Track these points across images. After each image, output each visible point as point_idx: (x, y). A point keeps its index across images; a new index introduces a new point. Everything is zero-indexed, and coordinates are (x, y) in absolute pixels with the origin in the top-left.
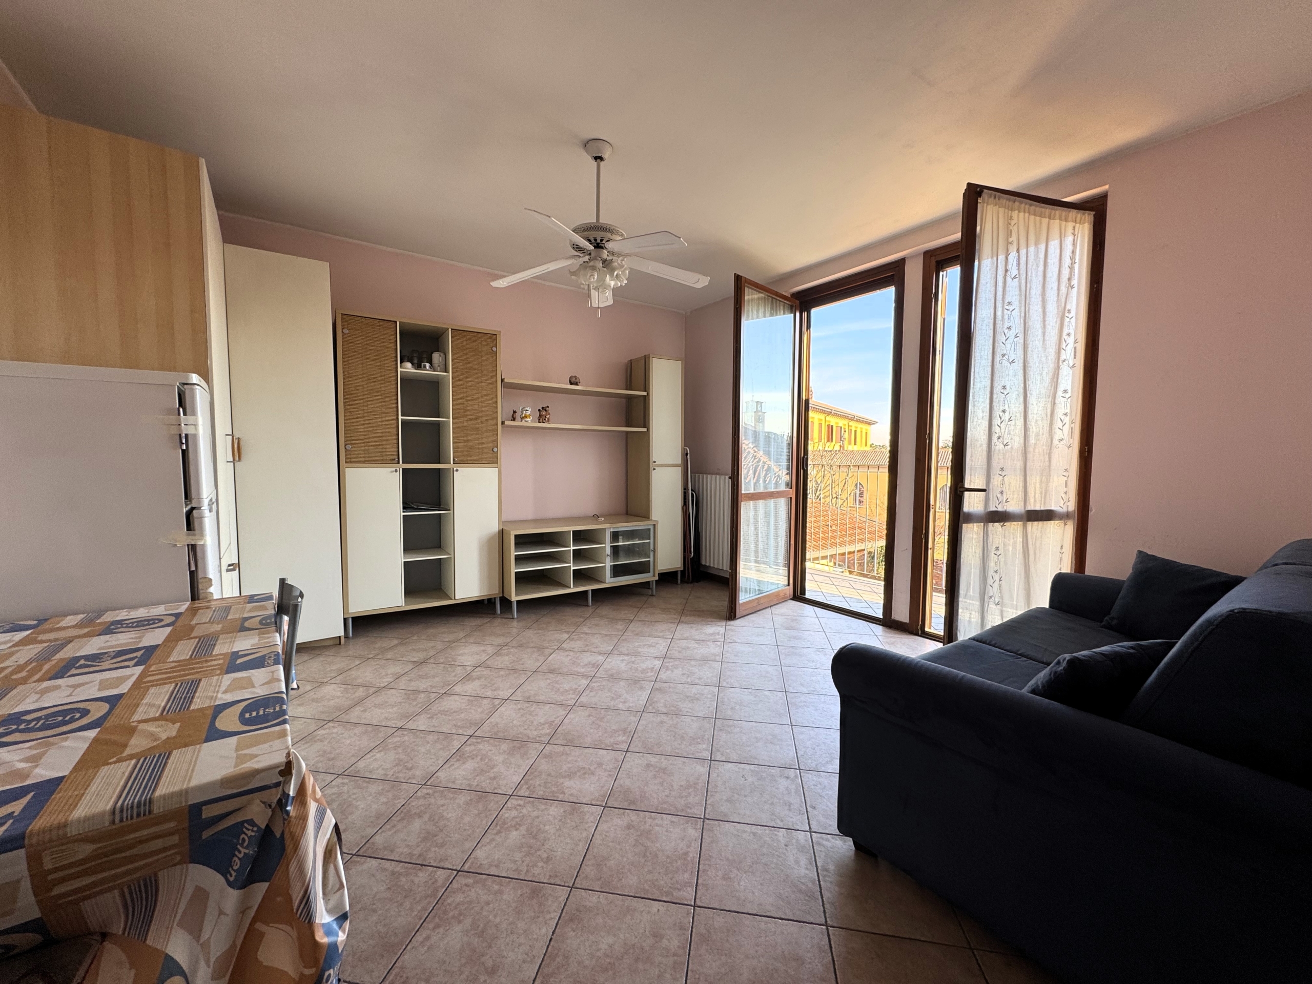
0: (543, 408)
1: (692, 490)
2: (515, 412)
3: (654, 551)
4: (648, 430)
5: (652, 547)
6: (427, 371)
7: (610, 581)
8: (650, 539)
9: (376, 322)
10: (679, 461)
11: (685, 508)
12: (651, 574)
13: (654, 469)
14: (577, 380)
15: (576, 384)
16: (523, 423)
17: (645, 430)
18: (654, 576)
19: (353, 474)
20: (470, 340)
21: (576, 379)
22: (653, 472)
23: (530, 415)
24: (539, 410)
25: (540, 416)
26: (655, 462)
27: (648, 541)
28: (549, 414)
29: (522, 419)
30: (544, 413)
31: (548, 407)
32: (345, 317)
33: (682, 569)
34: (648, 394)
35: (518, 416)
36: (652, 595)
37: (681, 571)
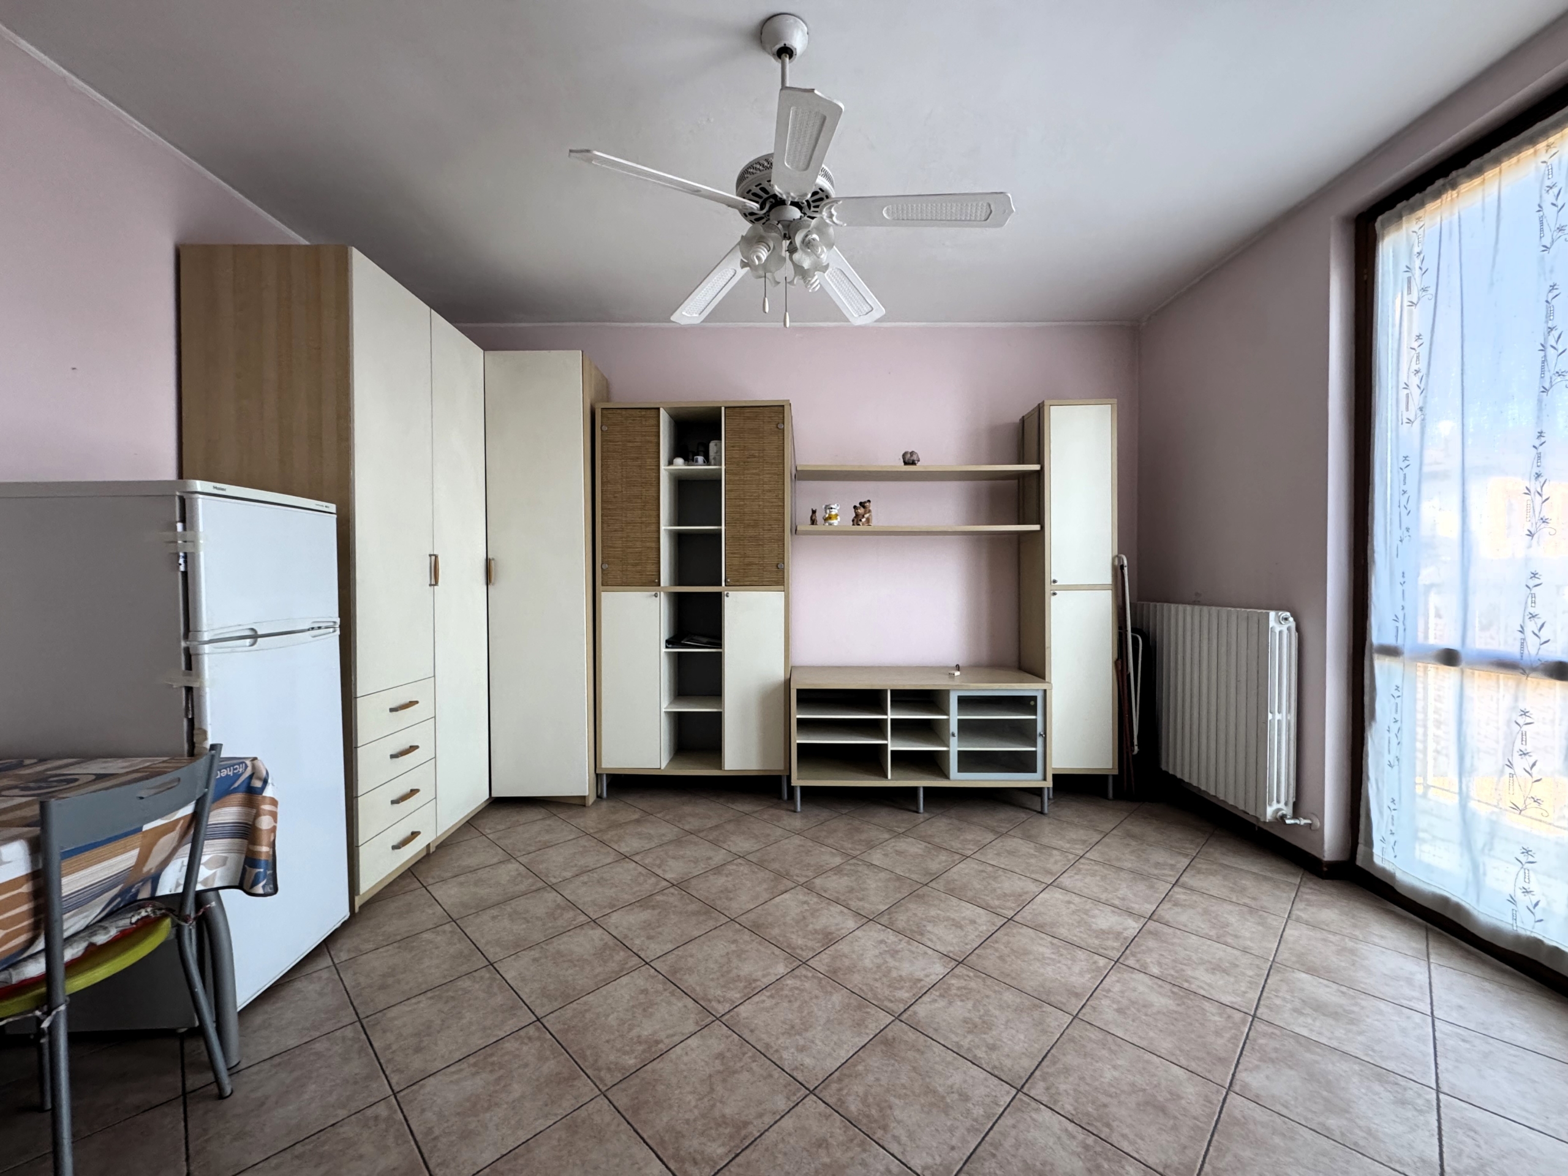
0: (861, 503)
1: (1133, 630)
2: (814, 512)
3: (1045, 735)
4: (1043, 528)
5: (1040, 729)
6: (699, 466)
7: (958, 778)
8: (1035, 714)
9: (637, 412)
10: (1107, 578)
11: (1120, 662)
12: (1039, 775)
13: (1055, 594)
14: (915, 457)
15: (913, 463)
16: (826, 527)
17: (1037, 527)
18: (1045, 779)
19: (609, 599)
20: (749, 418)
21: (911, 456)
22: (1053, 598)
23: (837, 515)
24: (855, 507)
25: (857, 515)
26: (1055, 581)
27: (1033, 717)
28: (870, 511)
29: (826, 520)
30: (861, 511)
31: (869, 501)
32: (605, 412)
33: (1116, 772)
34: (1042, 468)
35: (819, 516)
36: (1042, 813)
37: (1114, 776)
